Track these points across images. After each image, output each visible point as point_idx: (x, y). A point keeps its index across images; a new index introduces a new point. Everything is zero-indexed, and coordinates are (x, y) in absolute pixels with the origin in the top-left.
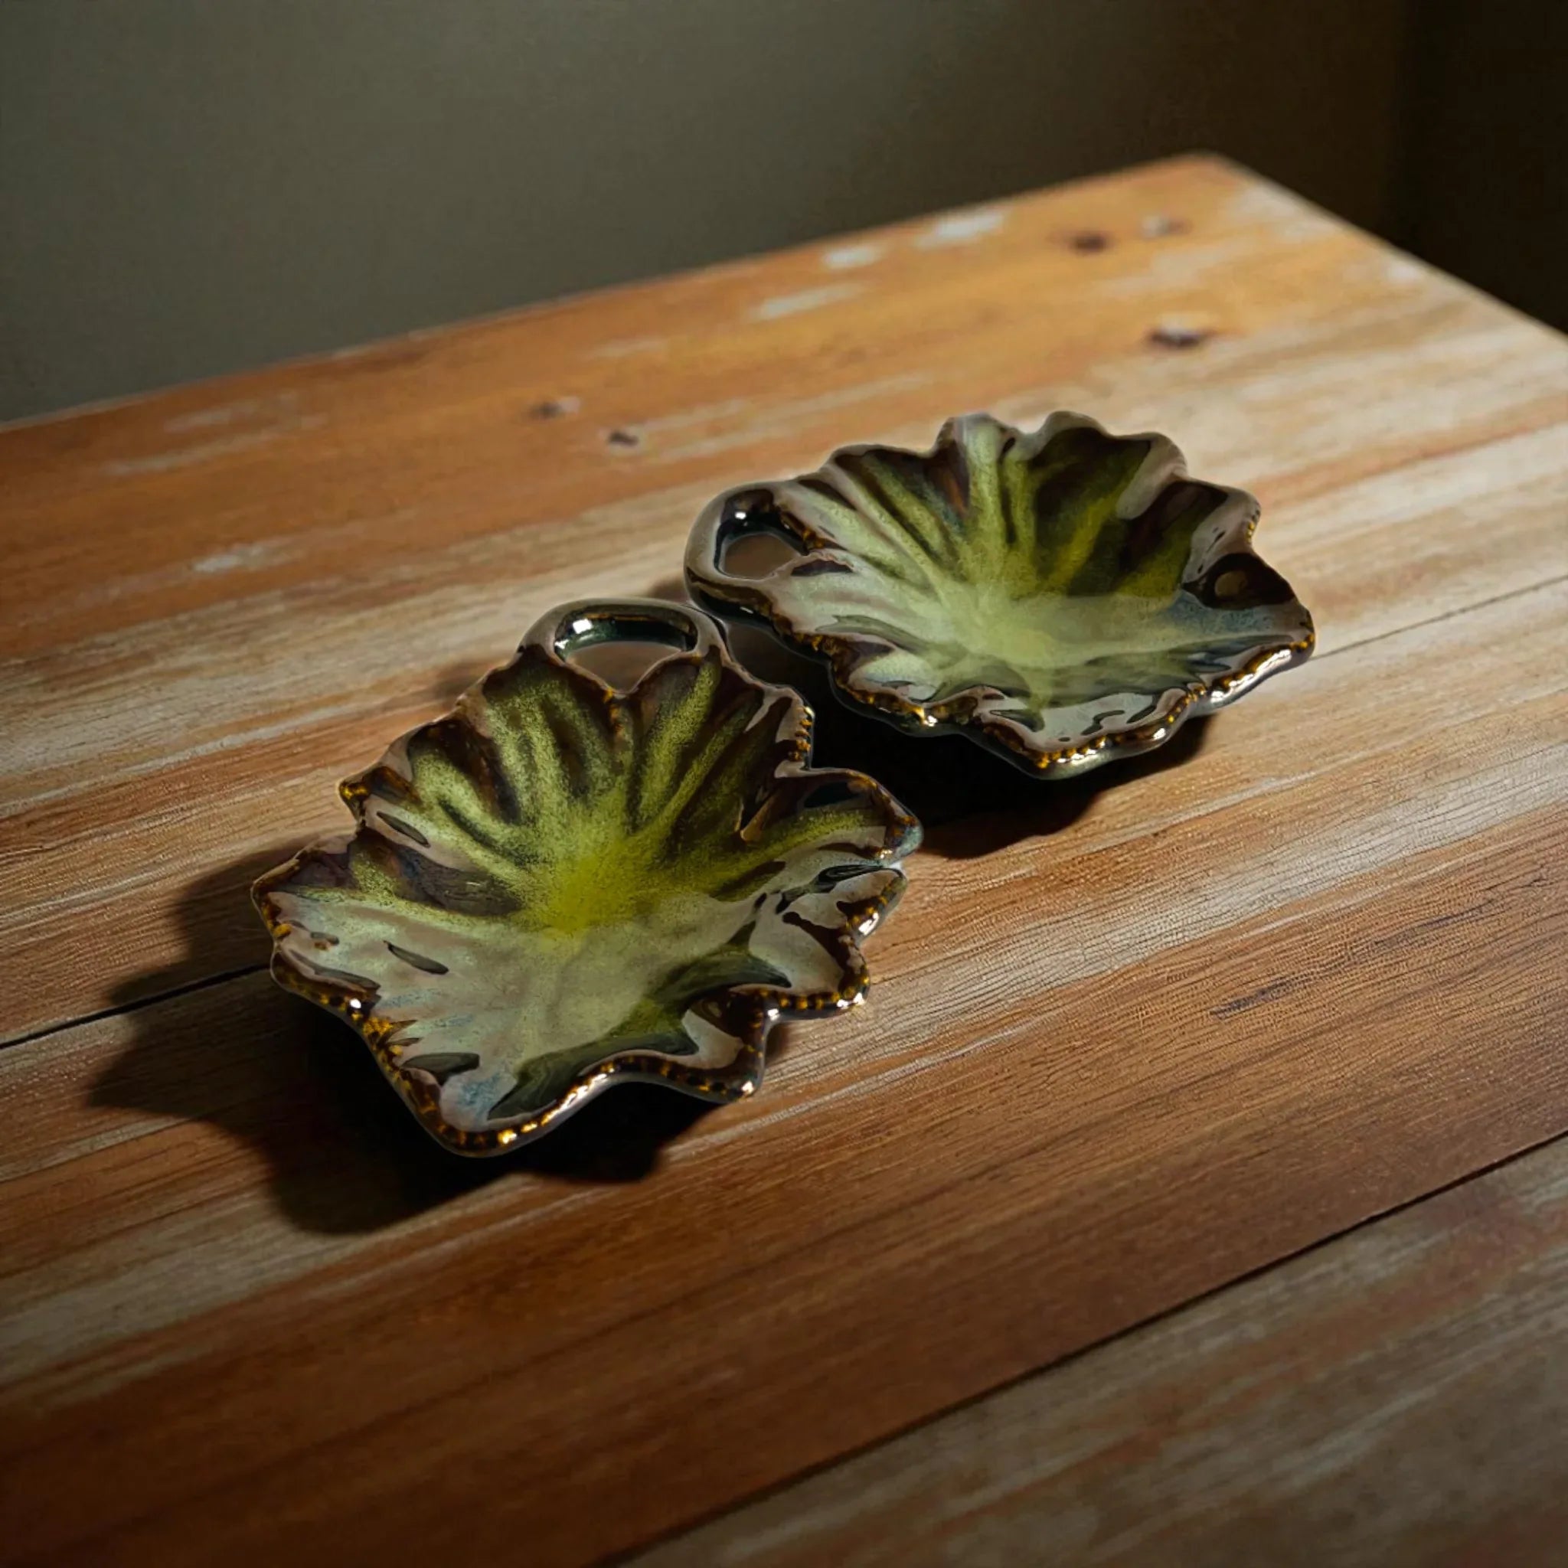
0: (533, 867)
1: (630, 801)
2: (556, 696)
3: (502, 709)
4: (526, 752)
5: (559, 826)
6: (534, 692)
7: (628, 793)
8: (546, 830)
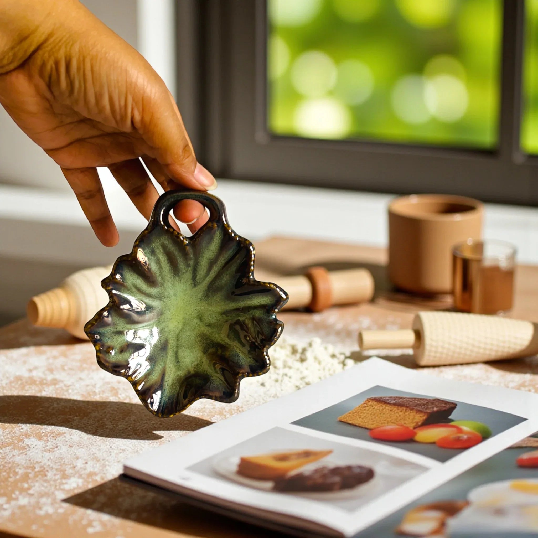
0: (164, 299)
1: (193, 277)
2: (166, 242)
3: (149, 249)
4: (158, 263)
5: (171, 285)
6: (159, 241)
7: (192, 274)
8: (167, 287)
